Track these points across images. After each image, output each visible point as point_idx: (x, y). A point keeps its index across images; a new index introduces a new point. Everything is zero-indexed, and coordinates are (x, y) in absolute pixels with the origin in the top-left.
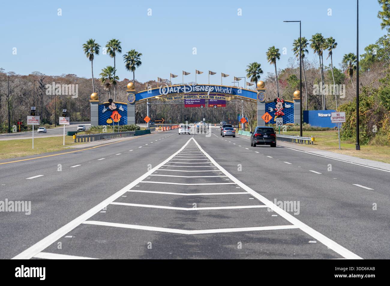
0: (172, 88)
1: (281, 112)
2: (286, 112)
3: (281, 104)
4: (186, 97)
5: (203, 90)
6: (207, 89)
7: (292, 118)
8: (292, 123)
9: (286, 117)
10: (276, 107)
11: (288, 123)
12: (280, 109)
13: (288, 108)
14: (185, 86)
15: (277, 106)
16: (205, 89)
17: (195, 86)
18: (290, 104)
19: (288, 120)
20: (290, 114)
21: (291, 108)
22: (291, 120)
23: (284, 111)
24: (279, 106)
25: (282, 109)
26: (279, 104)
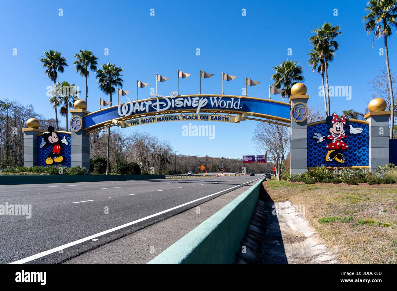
0: (137, 104)
1: (341, 143)
2: (351, 144)
3: (342, 127)
4: (160, 118)
5: (189, 105)
7: (364, 155)
8: (364, 165)
9: (350, 153)
10: (330, 134)
11: (355, 165)
12: (339, 136)
13: (355, 135)
14: (158, 100)
15: (333, 130)
16: (192, 103)
17: (175, 99)
18: (361, 125)
19: (356, 159)
20: (361, 147)
21: (363, 134)
22: (362, 160)
23: (347, 140)
24: (337, 130)
25: (343, 136)
26: (337, 126)
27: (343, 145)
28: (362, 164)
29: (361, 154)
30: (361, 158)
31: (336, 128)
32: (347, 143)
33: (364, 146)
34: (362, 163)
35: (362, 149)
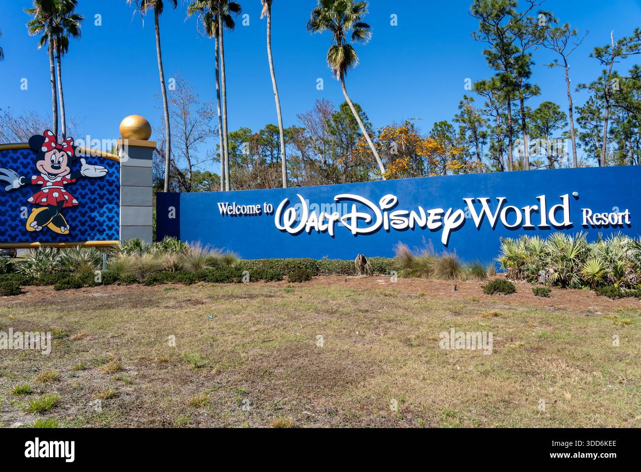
1: (62, 194)
2: (83, 197)
3: (64, 161)
7: (110, 219)
8: (110, 238)
9: (83, 215)
10: (37, 173)
11: (92, 239)
12: (59, 179)
15: (44, 166)
18: (106, 162)
19: (95, 226)
20: (105, 204)
21: (108, 178)
22: (106, 229)
23: (77, 189)
24: (53, 167)
25: (67, 180)
26: (53, 158)
27: (66, 197)
28: (106, 237)
29: (104, 218)
30: (105, 224)
31: (52, 161)
32: (77, 195)
33: (110, 202)
34: (107, 235)
35: (107, 208)
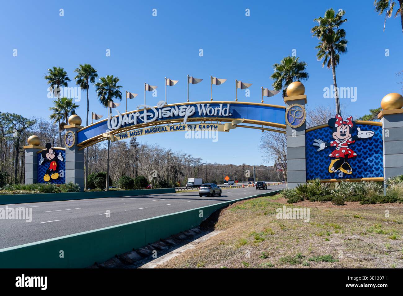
0: (126, 116)
2: (359, 151)
3: (348, 130)
4: (148, 130)
5: (176, 114)
6: (183, 112)
7: (377, 164)
8: (377, 176)
9: (360, 162)
10: (333, 139)
11: (366, 176)
13: (365, 140)
14: (145, 111)
16: (179, 112)
17: (162, 109)
18: (373, 127)
19: (367, 168)
20: (373, 154)
22: (375, 170)
23: (355, 147)
25: (349, 142)
27: (350, 152)
28: (375, 175)
29: (373, 163)
30: (374, 167)
31: (341, 132)
32: (356, 150)
33: (377, 153)
35: (375, 157)
